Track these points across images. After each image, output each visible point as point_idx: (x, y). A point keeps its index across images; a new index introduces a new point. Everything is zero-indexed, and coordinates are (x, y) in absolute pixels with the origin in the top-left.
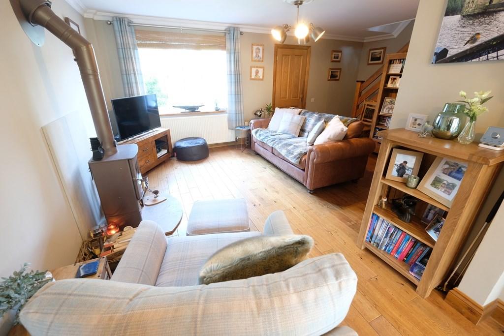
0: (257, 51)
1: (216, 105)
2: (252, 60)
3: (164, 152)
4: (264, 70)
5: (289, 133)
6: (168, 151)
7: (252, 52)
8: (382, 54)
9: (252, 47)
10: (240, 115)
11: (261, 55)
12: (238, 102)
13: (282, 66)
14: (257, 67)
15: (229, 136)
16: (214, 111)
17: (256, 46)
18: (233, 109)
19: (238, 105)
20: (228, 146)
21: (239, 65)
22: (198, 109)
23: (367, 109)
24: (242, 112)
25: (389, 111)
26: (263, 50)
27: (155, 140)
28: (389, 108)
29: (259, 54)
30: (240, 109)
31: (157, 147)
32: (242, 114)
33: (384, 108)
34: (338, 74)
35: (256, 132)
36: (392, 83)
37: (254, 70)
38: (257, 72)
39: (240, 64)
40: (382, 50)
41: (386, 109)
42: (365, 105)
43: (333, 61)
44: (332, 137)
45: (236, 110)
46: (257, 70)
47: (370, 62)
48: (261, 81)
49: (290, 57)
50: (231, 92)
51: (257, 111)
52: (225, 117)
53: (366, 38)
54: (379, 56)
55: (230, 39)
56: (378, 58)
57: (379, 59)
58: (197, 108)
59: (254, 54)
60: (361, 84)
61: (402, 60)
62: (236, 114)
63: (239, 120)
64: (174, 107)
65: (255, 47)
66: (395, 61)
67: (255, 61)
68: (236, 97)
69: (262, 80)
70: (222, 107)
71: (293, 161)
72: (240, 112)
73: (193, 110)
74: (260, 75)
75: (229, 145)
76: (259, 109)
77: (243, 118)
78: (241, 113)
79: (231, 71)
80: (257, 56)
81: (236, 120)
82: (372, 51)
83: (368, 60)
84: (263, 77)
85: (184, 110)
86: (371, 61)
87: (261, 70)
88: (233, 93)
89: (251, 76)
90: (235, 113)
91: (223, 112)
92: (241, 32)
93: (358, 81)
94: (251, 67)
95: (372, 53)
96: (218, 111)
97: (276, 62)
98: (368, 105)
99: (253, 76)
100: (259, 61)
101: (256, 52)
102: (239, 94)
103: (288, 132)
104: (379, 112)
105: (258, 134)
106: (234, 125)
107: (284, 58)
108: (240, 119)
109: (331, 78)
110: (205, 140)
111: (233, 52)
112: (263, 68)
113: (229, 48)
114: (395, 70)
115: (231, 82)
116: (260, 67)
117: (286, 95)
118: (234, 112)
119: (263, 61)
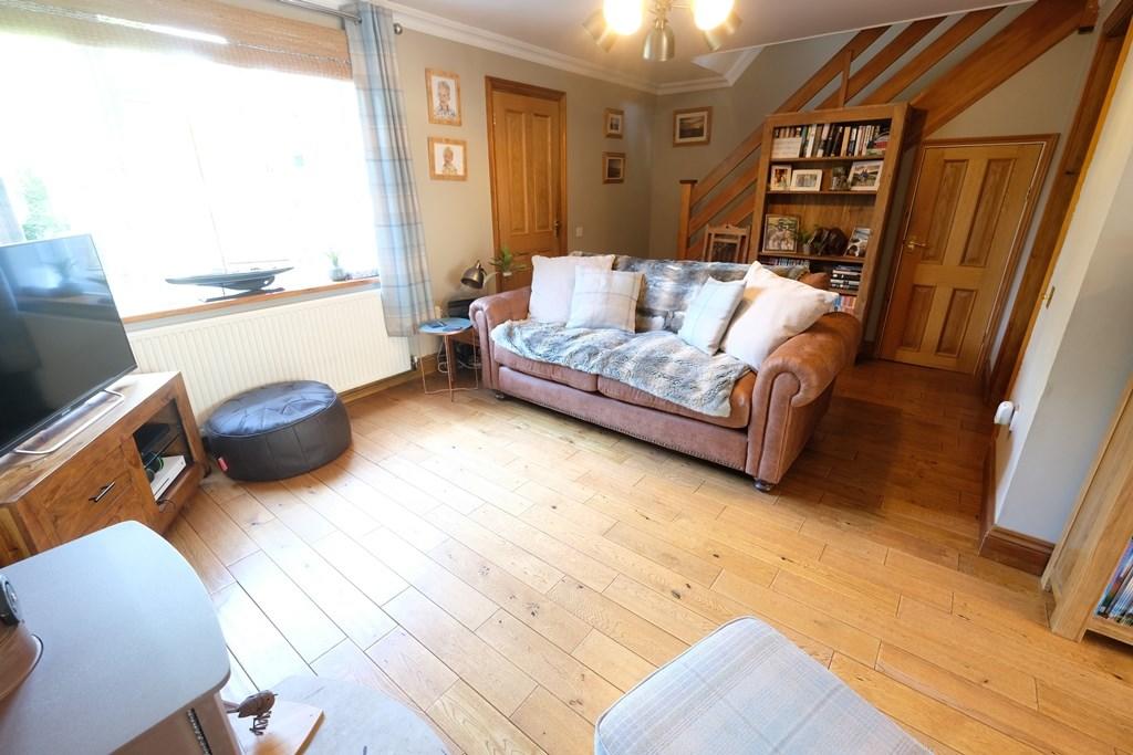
0: (443, 92)
1: (335, 263)
2: (431, 119)
3: (174, 467)
4: (465, 150)
5: (607, 324)
6: (189, 460)
7: (429, 93)
8: (706, 120)
9: (428, 79)
10: (420, 286)
11: (453, 104)
12: (412, 246)
13: (507, 140)
14: (447, 141)
15: (392, 359)
16: (331, 283)
17: (440, 75)
18: (401, 271)
19: (413, 258)
20: (390, 389)
21: (401, 129)
22: (271, 280)
23: (715, 243)
24: (427, 278)
25: (779, 245)
26: (458, 90)
27: (135, 435)
28: (778, 238)
29: (449, 103)
30: (417, 269)
31: (145, 461)
32: (427, 284)
33: (768, 238)
34: (621, 167)
35: (510, 335)
36: (779, 181)
37: (439, 149)
38: (448, 156)
39: (404, 127)
40: (705, 114)
41: (774, 241)
42: (710, 235)
43: (609, 136)
44: (794, 323)
45: (409, 275)
46: (448, 150)
47: (678, 140)
48: (462, 183)
49: (523, 115)
50: (388, 216)
51: (470, 271)
52: (372, 300)
53: (663, 85)
54: (697, 126)
55: (364, 42)
56: (695, 130)
57: (699, 132)
58: (270, 276)
59: (436, 102)
60: (693, 187)
61: (799, 129)
62: (410, 285)
63: (419, 303)
64: (169, 281)
65: (436, 80)
66: (782, 131)
67: (440, 122)
68: (403, 230)
69: (463, 178)
70: (355, 267)
71: (709, 410)
72: (419, 279)
73: (253, 287)
74: (458, 164)
75: (391, 385)
76: (471, 266)
77: (430, 298)
78: (423, 282)
79: (378, 149)
80: (444, 108)
81: (412, 305)
82: (679, 117)
83: (674, 135)
84: (465, 170)
85: (217, 292)
86: (681, 137)
87: (457, 150)
88: (394, 221)
89: (433, 167)
90: (407, 284)
91: (363, 283)
92: (395, 25)
93: (682, 182)
94: (431, 141)
95: (681, 120)
96: (344, 283)
97: (491, 129)
98: (717, 236)
99: (439, 170)
100: (450, 123)
101: (440, 94)
102: (412, 221)
103: (604, 321)
104: (760, 249)
105: (518, 341)
106: (408, 323)
107: (509, 120)
108: (423, 300)
109: (609, 176)
110: (327, 387)
111: (378, 84)
112: (463, 143)
113: (364, 72)
114: (787, 151)
115: (383, 185)
116: (456, 143)
117: (523, 220)
118: (403, 281)
119: (460, 124)
